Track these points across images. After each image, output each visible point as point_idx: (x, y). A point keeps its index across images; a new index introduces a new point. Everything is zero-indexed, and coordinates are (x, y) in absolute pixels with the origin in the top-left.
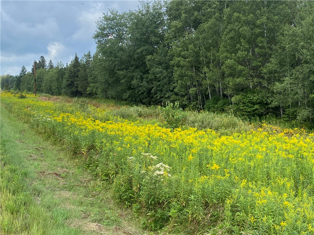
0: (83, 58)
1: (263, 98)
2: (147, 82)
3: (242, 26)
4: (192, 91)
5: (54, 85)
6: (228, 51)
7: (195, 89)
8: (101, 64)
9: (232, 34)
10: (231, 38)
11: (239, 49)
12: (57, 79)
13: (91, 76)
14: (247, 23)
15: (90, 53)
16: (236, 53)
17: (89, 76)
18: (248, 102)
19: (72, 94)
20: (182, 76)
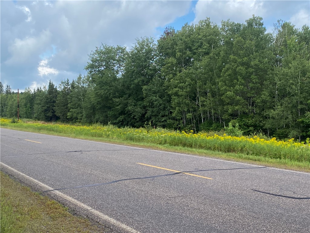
0: (60, 85)
1: (257, 122)
2: (141, 108)
3: (238, 66)
4: (189, 116)
5: (22, 110)
6: (226, 85)
7: (191, 114)
8: (97, 93)
9: (230, 72)
10: (229, 75)
11: (236, 84)
12: (26, 105)
13: (72, 102)
14: (243, 64)
15: (68, 81)
16: (234, 87)
17: (69, 102)
18: (243, 125)
19: (46, 119)
20: (179, 104)
